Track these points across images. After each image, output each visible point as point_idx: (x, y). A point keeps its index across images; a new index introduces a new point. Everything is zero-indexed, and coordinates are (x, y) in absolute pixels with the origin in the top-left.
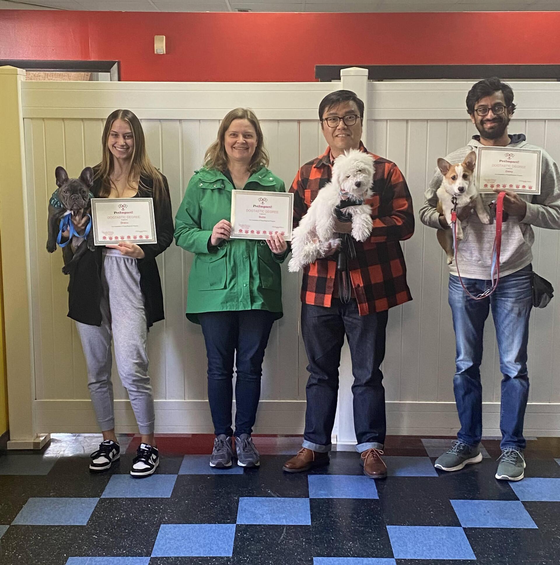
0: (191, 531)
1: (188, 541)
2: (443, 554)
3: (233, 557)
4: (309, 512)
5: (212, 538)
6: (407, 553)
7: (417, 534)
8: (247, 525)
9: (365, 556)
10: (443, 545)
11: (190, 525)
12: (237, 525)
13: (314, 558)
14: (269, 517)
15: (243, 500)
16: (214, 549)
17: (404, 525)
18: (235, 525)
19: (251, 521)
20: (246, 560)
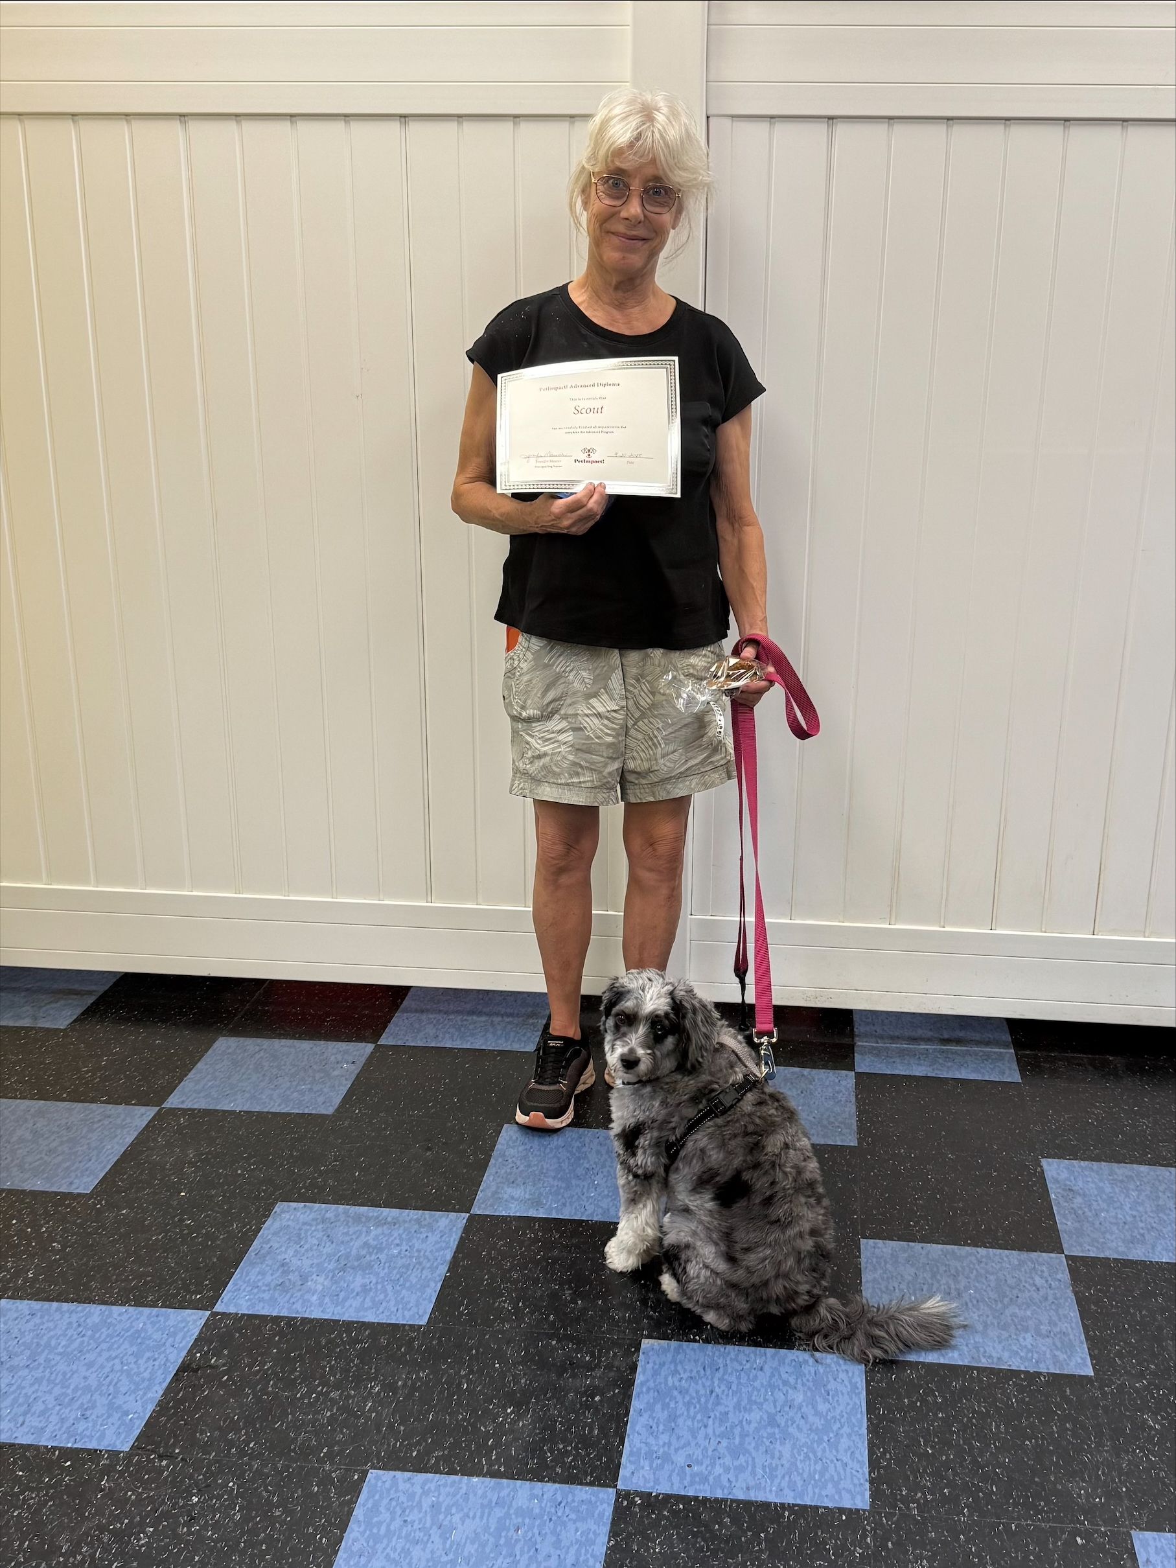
0: (70, 1332)
1: (38, 1374)
2: (772, 1478)
3: (130, 1455)
4: (443, 1270)
5: (114, 1365)
6: (661, 1467)
7: (721, 1380)
8: (243, 1315)
9: (531, 1471)
10: (786, 1436)
11: (81, 1307)
12: (214, 1314)
13: (372, 1474)
14: (320, 1288)
15: (283, 1212)
16: (94, 1417)
17: (695, 1341)
18: (208, 1313)
19: (261, 1300)
20: (160, 1471)
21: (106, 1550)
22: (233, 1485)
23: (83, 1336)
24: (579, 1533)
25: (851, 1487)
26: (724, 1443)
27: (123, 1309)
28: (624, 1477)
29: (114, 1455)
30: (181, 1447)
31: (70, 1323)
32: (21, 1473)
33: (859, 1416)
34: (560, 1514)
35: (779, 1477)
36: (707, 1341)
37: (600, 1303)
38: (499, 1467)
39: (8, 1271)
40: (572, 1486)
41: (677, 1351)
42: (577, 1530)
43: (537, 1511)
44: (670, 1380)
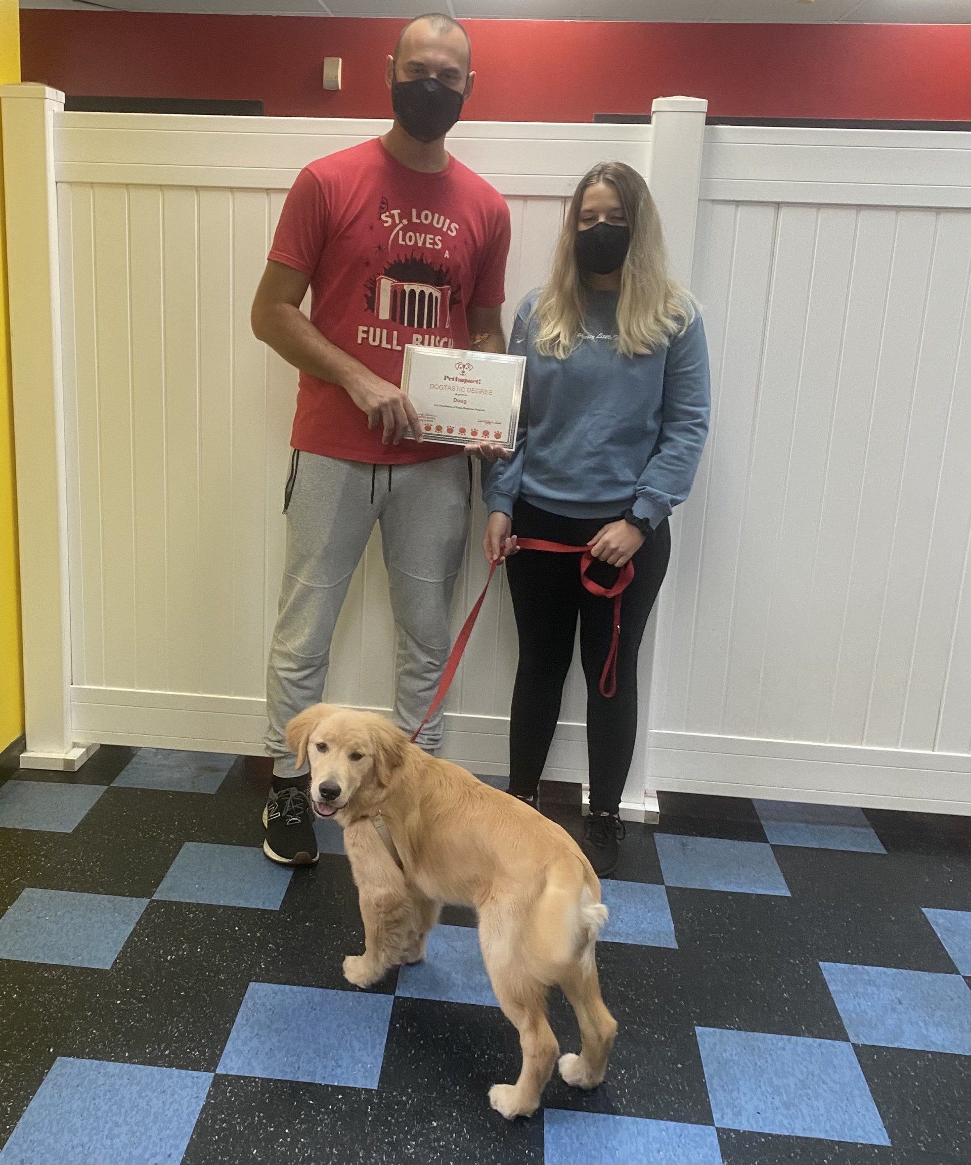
0: (305, 1007)
2: (819, 1123)
3: (379, 1092)
6: (739, 1113)
7: (758, 1056)
8: (417, 999)
9: (653, 1112)
10: (817, 1095)
11: (306, 989)
12: (396, 998)
16: (344, 1065)
17: (730, 1028)
18: (393, 997)
19: (426, 989)
20: (404, 1103)
21: (389, 1156)
22: (457, 1114)
23: (315, 1009)
24: (701, 1156)
25: (873, 1131)
26: (777, 1099)
27: (333, 992)
28: (718, 1120)
29: (368, 1091)
30: (411, 1088)
31: (303, 1001)
32: (311, 1102)
33: (862, 1083)
34: (683, 1141)
35: (823, 1123)
36: (739, 1029)
37: (656, 1001)
38: (631, 1109)
39: (247, 962)
40: (685, 1124)
41: (721, 1033)
42: (699, 1154)
43: (667, 1140)
44: (724, 1055)
